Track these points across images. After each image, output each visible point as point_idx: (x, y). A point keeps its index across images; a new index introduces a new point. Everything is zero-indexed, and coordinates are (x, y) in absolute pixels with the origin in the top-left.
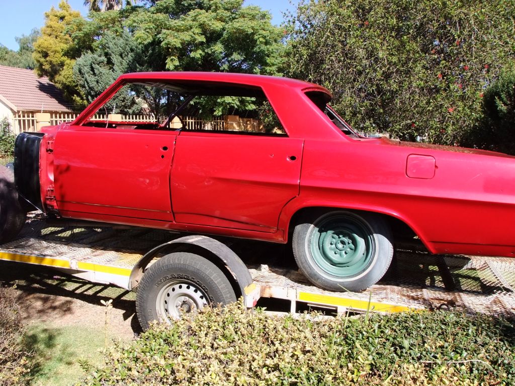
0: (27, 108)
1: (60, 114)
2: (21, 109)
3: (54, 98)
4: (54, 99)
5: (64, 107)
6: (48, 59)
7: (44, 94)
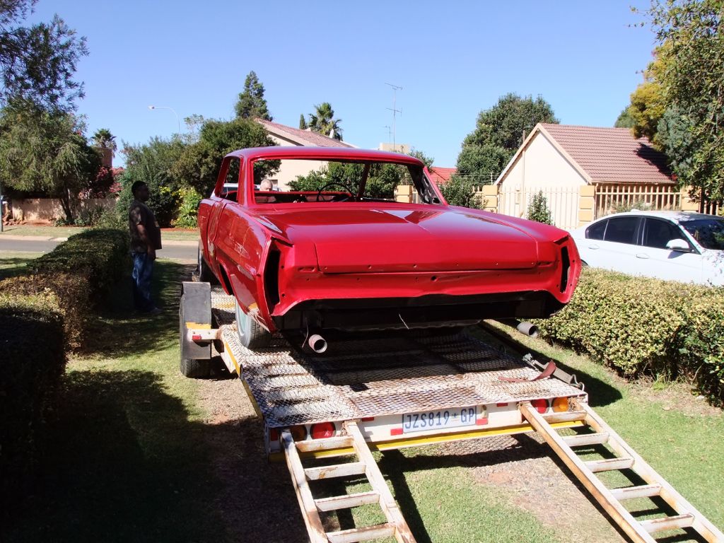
0: (606, 179)
1: (655, 187)
2: (598, 180)
3: (655, 165)
4: (655, 167)
5: (666, 177)
6: (645, 112)
7: (642, 159)
